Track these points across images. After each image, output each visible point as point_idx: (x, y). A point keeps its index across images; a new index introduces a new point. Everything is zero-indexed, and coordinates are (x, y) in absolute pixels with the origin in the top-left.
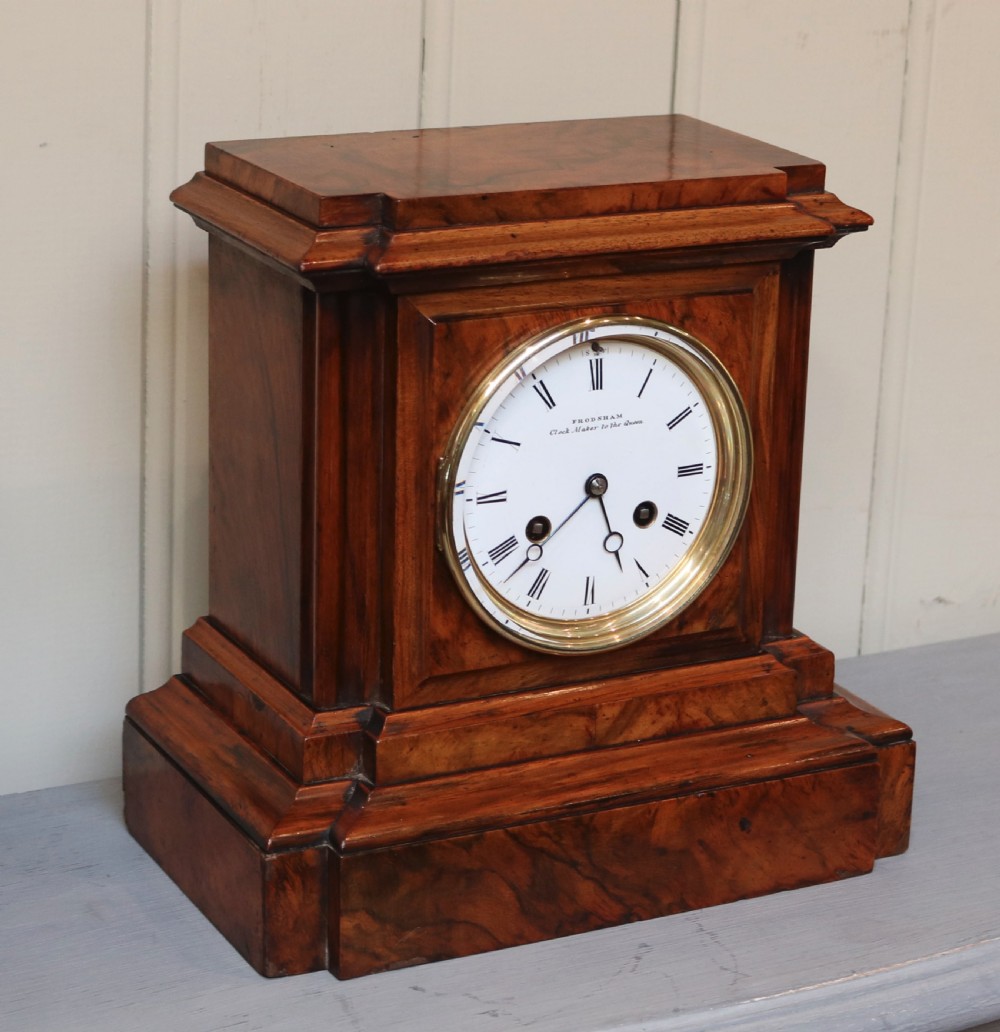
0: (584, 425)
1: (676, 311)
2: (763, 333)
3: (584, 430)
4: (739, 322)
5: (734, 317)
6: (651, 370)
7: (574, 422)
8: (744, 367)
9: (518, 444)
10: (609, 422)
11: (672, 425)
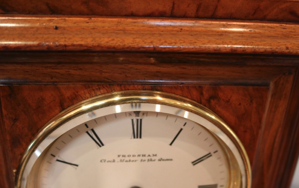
0: (127, 158)
1: (204, 93)
3: (127, 161)
4: (255, 105)
5: (251, 101)
6: (181, 130)
7: (119, 156)
9: (77, 165)
10: (146, 158)
11: (196, 162)
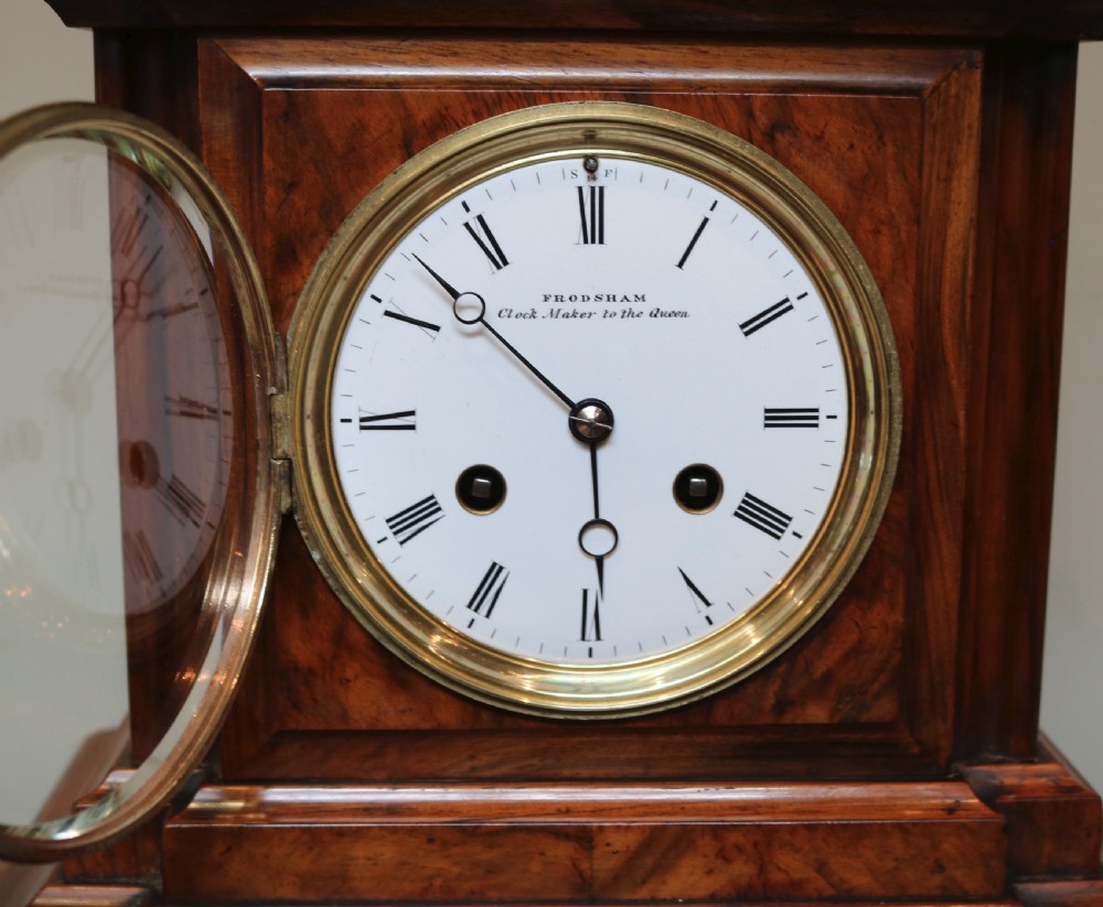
0: (567, 307)
2: (948, 180)
3: (566, 316)
4: (891, 149)
5: (880, 138)
6: (706, 220)
7: (546, 299)
8: (904, 235)
9: (437, 329)
10: (618, 307)
11: (750, 327)
